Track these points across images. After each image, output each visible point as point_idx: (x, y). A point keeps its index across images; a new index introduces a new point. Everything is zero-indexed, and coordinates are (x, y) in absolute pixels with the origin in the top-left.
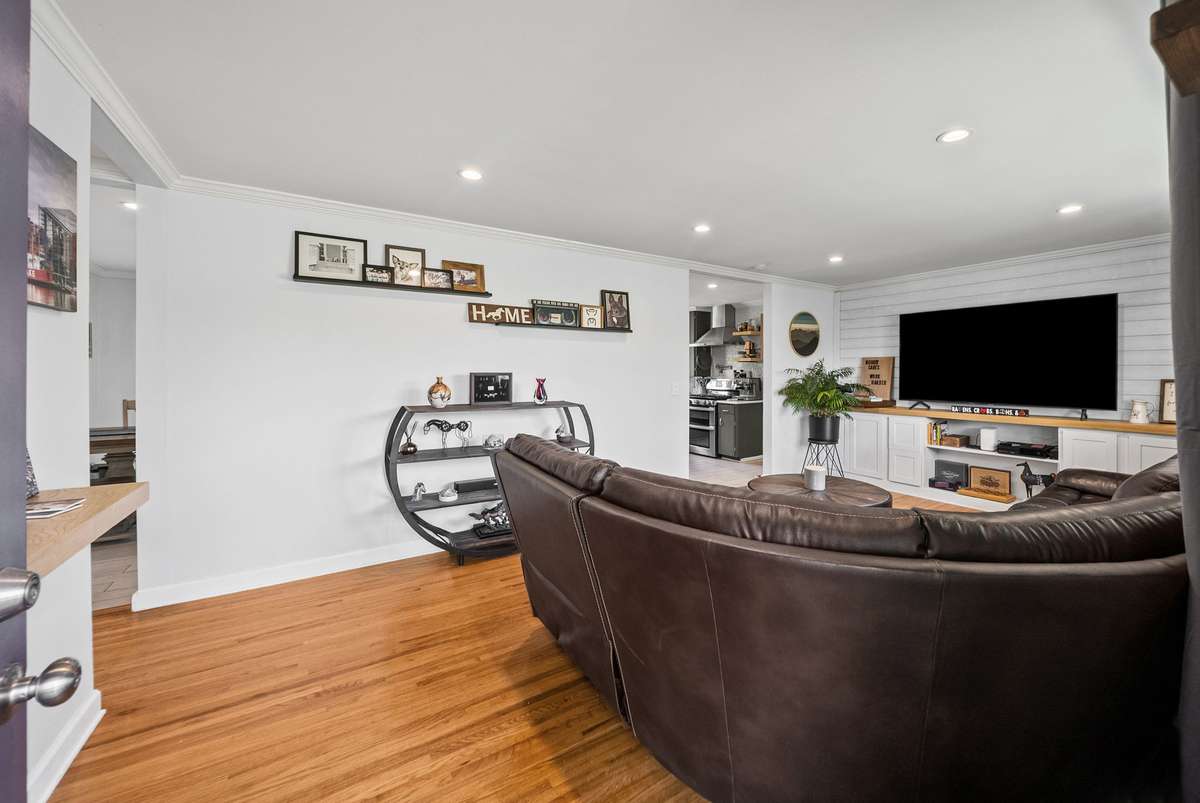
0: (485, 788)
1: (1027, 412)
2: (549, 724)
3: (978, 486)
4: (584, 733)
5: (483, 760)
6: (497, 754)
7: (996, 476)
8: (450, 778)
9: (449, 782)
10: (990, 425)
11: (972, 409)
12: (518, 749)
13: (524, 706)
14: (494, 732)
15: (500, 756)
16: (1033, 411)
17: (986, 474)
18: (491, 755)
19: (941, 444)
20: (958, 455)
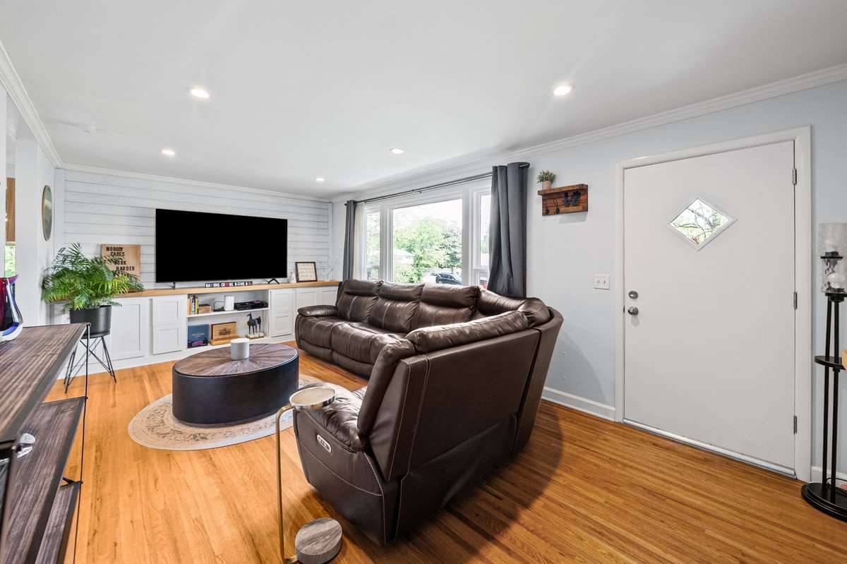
0: (567, 535)
1: (251, 282)
2: (502, 518)
3: (217, 337)
4: (501, 499)
5: (552, 545)
6: (543, 539)
7: (229, 327)
8: (577, 558)
9: (580, 557)
10: (230, 293)
11: (220, 284)
12: (532, 528)
13: (495, 539)
14: (528, 549)
15: (543, 536)
16: (255, 281)
17: (221, 328)
18: (546, 542)
19: (198, 313)
20: (207, 318)
